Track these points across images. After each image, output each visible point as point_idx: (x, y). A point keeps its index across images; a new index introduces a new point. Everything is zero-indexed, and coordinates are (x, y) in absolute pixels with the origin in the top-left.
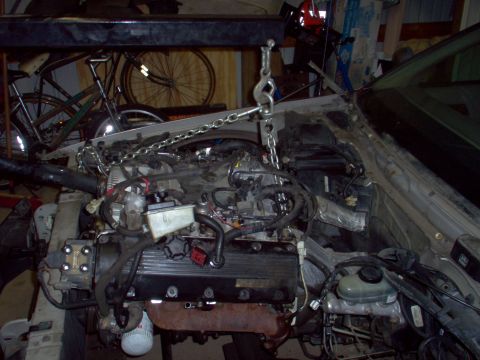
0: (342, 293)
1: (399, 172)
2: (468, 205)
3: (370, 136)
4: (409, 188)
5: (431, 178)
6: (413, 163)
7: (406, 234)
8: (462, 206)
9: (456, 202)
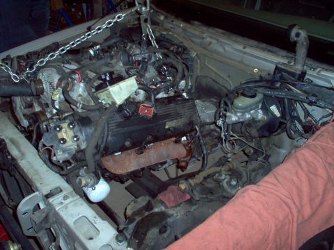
0: (237, 108)
1: (214, 41)
2: (270, 48)
3: (181, 25)
4: (224, 49)
5: (239, 39)
6: (223, 33)
7: (228, 79)
8: (266, 49)
9: (262, 48)
